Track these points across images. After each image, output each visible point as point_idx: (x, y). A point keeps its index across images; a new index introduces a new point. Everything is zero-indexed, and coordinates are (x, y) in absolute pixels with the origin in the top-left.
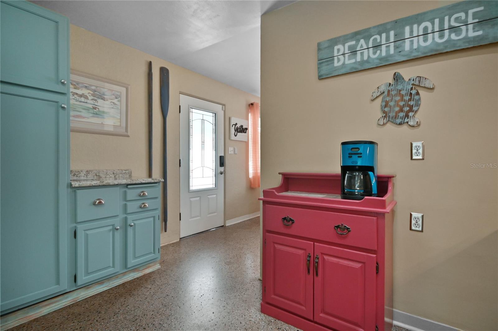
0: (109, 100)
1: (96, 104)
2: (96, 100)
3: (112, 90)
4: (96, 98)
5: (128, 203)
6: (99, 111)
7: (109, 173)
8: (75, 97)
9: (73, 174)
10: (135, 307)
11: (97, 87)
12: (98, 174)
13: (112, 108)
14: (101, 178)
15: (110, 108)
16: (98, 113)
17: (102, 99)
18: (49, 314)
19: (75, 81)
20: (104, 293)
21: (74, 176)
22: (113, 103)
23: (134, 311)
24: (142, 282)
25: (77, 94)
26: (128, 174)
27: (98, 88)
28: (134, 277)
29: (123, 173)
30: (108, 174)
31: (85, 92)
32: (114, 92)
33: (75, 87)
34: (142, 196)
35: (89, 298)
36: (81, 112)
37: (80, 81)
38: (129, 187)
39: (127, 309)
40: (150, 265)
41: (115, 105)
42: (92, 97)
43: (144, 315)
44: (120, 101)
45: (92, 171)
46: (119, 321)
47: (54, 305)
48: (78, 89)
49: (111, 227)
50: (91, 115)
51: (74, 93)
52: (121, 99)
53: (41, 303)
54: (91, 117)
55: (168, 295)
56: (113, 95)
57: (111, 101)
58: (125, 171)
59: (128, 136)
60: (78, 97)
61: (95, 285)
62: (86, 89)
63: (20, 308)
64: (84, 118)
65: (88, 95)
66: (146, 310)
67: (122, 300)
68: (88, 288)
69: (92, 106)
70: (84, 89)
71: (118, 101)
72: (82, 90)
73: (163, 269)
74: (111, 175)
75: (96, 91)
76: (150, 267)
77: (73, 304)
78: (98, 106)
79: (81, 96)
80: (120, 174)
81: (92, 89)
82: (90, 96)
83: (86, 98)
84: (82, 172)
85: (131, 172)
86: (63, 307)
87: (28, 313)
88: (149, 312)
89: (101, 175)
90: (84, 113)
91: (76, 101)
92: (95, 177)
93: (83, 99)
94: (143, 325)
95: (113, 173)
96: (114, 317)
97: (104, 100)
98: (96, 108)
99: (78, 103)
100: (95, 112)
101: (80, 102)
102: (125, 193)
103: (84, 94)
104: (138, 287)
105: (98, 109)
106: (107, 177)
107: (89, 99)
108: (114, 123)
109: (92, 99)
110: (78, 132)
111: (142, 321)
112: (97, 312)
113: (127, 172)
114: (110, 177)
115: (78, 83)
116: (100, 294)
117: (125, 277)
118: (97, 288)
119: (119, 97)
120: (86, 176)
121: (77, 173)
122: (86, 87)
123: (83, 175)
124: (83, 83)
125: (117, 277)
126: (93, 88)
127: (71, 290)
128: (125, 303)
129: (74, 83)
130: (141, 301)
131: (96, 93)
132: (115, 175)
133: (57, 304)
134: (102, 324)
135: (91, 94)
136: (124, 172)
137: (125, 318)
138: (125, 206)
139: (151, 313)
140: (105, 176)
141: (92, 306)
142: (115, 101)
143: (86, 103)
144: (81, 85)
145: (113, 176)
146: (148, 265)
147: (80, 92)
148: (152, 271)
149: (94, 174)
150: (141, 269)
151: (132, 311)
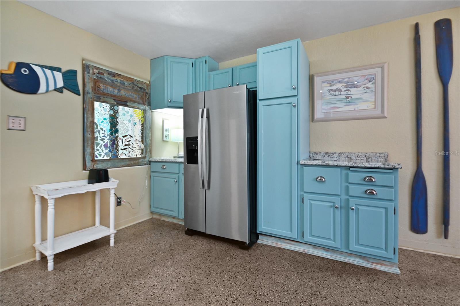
0: (362, 86)
1: (349, 93)
2: (348, 90)
3: (365, 76)
4: (348, 89)
5: (351, 186)
6: (352, 99)
7: (361, 155)
8: (331, 93)
9: (328, 155)
10: (328, 286)
11: (349, 78)
12: (349, 156)
13: (366, 92)
14: (352, 160)
15: (363, 93)
16: (350, 101)
17: (355, 87)
18: (288, 249)
19: (330, 81)
20: (326, 260)
21: (329, 156)
22: (366, 87)
23: (324, 288)
24: (362, 273)
25: (332, 90)
26: (383, 158)
27: (351, 79)
28: (360, 264)
29: (376, 156)
30: (360, 157)
31: (339, 86)
32: (367, 76)
33: (331, 85)
34: (366, 181)
35: (314, 257)
36: (335, 104)
37: (334, 79)
38: (351, 169)
39: (322, 282)
40: (384, 263)
41: (369, 89)
42: (345, 89)
43: (325, 297)
44: (374, 83)
45: (343, 153)
46: (306, 285)
47: (291, 246)
48: (333, 86)
49: (332, 204)
50: (345, 104)
51: (330, 90)
52: (375, 81)
53: (285, 240)
54: (345, 106)
55: (367, 302)
56: (367, 79)
57: (364, 86)
58: (380, 154)
59: (386, 118)
60: (333, 93)
61: (321, 249)
62: (340, 83)
63: (273, 235)
64: (338, 108)
65: (341, 88)
66: (331, 296)
67: (329, 273)
68: (315, 248)
69: (346, 97)
70: (338, 84)
71: (372, 84)
72: (336, 85)
73: (401, 278)
74: (363, 157)
75: (348, 82)
76: (385, 265)
77: (303, 253)
78: (351, 95)
79: (335, 91)
80: (374, 157)
81: (346, 82)
82: (343, 88)
83: (340, 90)
84: (335, 154)
85: (388, 156)
86: (297, 251)
87: (278, 241)
88: (331, 299)
89: (352, 157)
90: (338, 104)
91: (331, 96)
92: (347, 158)
93: (337, 93)
94: (313, 303)
95: (365, 156)
96: (308, 280)
97: (357, 88)
98: (349, 97)
99: (333, 97)
100: (348, 101)
101: (335, 96)
102: (347, 175)
103: (338, 88)
104: (353, 275)
105: (351, 97)
106: (358, 159)
107: (343, 91)
108: (368, 107)
109: (345, 90)
110: (333, 121)
111: (317, 300)
112: (306, 268)
113: (382, 155)
114: (362, 159)
115: (333, 81)
116: (323, 259)
117: (350, 258)
118: (323, 252)
119: (374, 79)
120: (339, 157)
121: (331, 155)
122: (340, 82)
123: (336, 156)
124: (336, 80)
125: (342, 254)
126: (346, 80)
127: (301, 242)
128: (327, 277)
129: (330, 82)
130: (339, 286)
131: (348, 84)
132: (367, 158)
133: (294, 246)
134: (297, 277)
135: (344, 86)
136: (378, 155)
137: (312, 286)
138: (347, 188)
139: (331, 301)
140: (356, 158)
141: (309, 262)
142: (369, 85)
143: (340, 95)
144: (335, 82)
145: (365, 159)
146: (381, 261)
147: (334, 88)
148: (385, 271)
149: (346, 156)
150: (371, 260)
151: (322, 286)
